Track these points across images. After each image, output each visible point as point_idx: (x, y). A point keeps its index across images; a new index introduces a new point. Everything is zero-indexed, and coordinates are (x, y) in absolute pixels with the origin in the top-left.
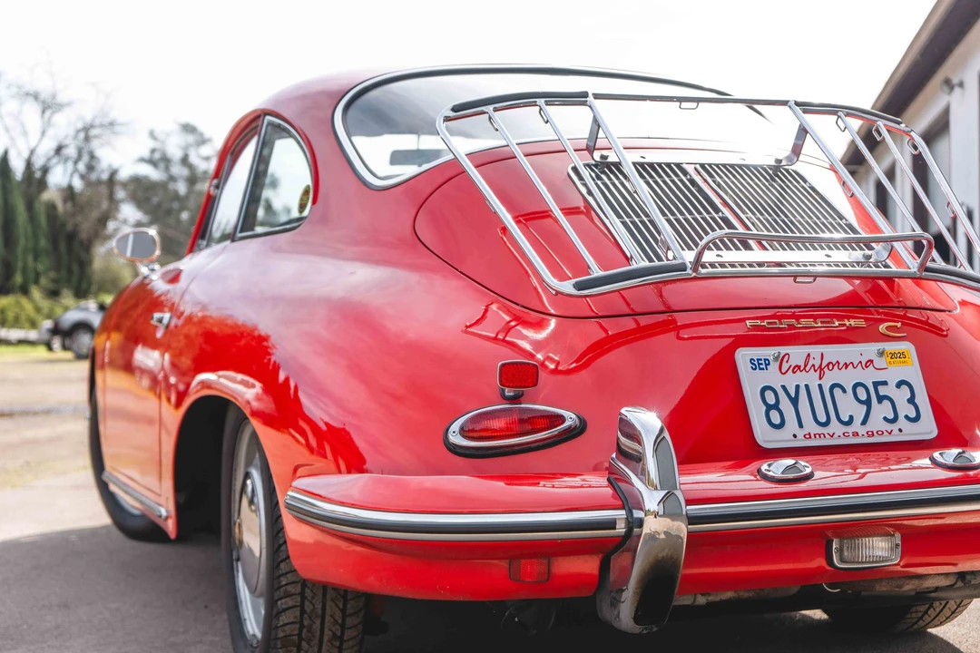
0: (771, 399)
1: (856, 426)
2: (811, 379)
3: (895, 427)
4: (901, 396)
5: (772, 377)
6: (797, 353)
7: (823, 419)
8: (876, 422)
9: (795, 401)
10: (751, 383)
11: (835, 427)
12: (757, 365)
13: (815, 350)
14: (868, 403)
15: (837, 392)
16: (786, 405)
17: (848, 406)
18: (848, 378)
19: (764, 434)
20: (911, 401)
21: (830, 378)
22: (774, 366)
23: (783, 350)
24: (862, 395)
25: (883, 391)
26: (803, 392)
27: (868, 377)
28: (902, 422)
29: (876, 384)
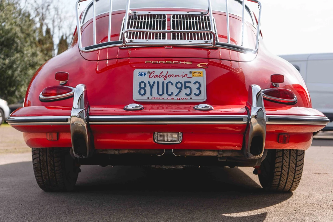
0: (142, 85)
1: (174, 96)
2: (161, 80)
3: (189, 97)
4: (194, 87)
5: (146, 79)
6: (157, 71)
7: (161, 92)
8: (182, 95)
9: (152, 87)
11: (165, 96)
12: (141, 75)
13: (165, 71)
14: (181, 89)
15: (170, 85)
16: (148, 88)
17: (172, 89)
18: (174, 80)
19: (136, 96)
20: (199, 89)
21: (168, 80)
22: (147, 75)
23: (151, 70)
24: (179, 86)
25: (188, 85)
26: (156, 84)
27: (183, 80)
28: (193, 96)
29: (186, 83)
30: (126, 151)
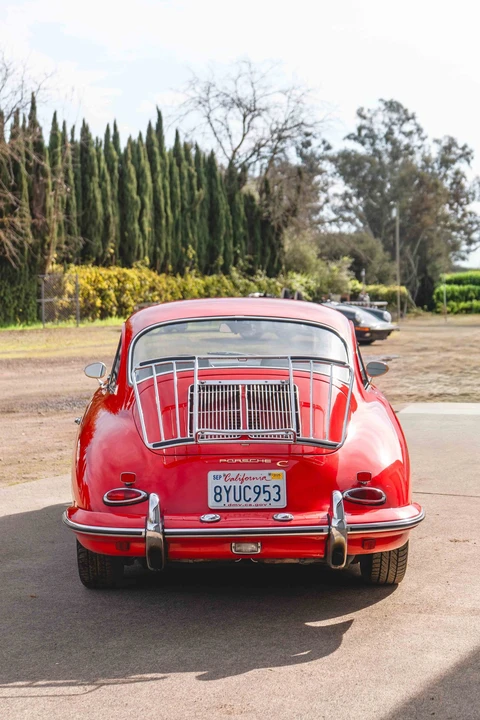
0: (218, 491)
1: (252, 502)
2: (237, 484)
3: (268, 503)
4: (274, 492)
5: (221, 483)
6: (233, 473)
7: (238, 499)
8: (261, 500)
9: (228, 492)
10: (212, 483)
11: (243, 502)
12: (215, 478)
13: (242, 472)
14: (259, 493)
15: (247, 489)
16: (224, 493)
17: (250, 494)
18: (252, 484)
19: (212, 504)
20: (278, 493)
21: (246, 483)
22: (223, 478)
23: (227, 472)
24: (257, 490)
25: (266, 489)
26: (232, 488)
27: (261, 484)
28: (272, 501)
29: (264, 486)
30: (201, 560)
